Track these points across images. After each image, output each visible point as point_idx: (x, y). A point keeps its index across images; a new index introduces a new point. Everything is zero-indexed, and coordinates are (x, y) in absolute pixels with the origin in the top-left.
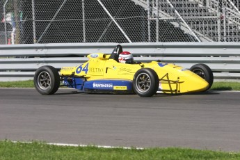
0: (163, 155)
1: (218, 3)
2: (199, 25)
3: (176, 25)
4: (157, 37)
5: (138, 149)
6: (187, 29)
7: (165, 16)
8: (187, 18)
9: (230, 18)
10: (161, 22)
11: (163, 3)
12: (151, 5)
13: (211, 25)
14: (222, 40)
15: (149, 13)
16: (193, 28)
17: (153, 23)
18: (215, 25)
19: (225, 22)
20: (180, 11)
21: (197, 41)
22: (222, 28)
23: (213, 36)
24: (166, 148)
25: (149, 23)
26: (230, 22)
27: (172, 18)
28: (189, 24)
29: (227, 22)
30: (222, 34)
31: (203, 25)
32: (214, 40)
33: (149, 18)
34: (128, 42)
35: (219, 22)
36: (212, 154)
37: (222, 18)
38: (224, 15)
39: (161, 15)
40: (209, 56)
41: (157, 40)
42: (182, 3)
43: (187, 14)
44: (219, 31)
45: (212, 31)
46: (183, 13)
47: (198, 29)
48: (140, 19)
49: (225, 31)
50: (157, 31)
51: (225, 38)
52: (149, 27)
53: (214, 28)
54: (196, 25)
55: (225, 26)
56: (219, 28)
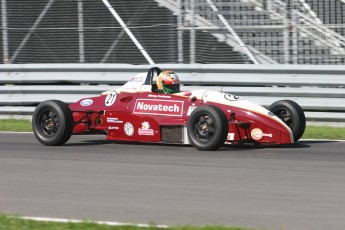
1: (285, 4)
2: (256, 39)
3: (221, 37)
4: (192, 56)
6: (238, 44)
7: (204, 25)
8: (239, 27)
9: (303, 28)
10: (199, 33)
11: (202, 4)
12: (183, 8)
13: (275, 39)
14: (291, 62)
15: (179, 19)
16: (247, 43)
17: (186, 34)
18: (280, 39)
19: (294, 35)
20: (227, 17)
21: (252, 62)
22: (291, 44)
23: (277, 55)
25: (180, 35)
26: (303, 35)
27: (216, 27)
28: (241, 36)
29: (298, 35)
30: (291, 52)
31: (263, 39)
32: (279, 61)
33: (181, 27)
34: (147, 63)
35: (286, 34)
37: (290, 28)
38: (293, 23)
39: (198, 23)
40: (270, 85)
41: (192, 62)
42: (230, 4)
43: (238, 21)
44: (286, 48)
45: (275, 48)
46: (232, 20)
47: (254, 45)
48: (165, 29)
49: (295, 47)
50: (192, 47)
51: (295, 58)
52: (180, 41)
53: (278, 43)
54: (251, 39)
55: (295, 41)
56: (286, 43)
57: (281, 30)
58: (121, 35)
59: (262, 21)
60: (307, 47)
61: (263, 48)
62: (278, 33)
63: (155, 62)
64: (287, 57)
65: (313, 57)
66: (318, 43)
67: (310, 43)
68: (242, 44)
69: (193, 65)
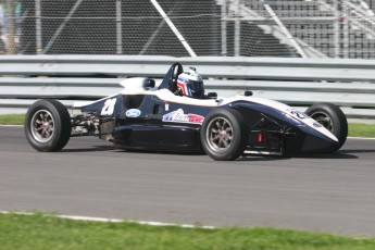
0: (246, 238)
2: (305, 31)
3: (267, 29)
4: (237, 49)
5: (205, 227)
6: (285, 37)
7: (249, 15)
8: (286, 18)
9: (354, 21)
10: (244, 24)
13: (325, 31)
14: (342, 56)
15: (223, 9)
16: (295, 36)
17: (231, 25)
18: (330, 31)
19: (346, 27)
20: (274, 8)
21: (300, 56)
22: (342, 36)
23: (326, 48)
24: (252, 228)
25: (224, 26)
26: (354, 28)
27: (262, 18)
28: (288, 27)
29: (350, 28)
30: (342, 46)
31: (312, 31)
32: (328, 55)
33: (225, 18)
34: (188, 55)
35: (336, 26)
36: (326, 238)
37: (342, 20)
38: (345, 15)
39: (243, 14)
40: (319, 80)
41: (237, 54)
43: (285, 12)
44: (336, 41)
45: (325, 41)
46: (280, 11)
47: (302, 37)
48: (208, 19)
49: (346, 40)
50: (237, 39)
51: (346, 52)
52: (224, 33)
53: (328, 36)
54: (299, 31)
55: (346, 33)
56: (337, 35)
57: (331, 21)
58: (161, 26)
59: (311, 12)
60: (359, 40)
61: (312, 40)
62: (328, 25)
63: (198, 55)
64: (337, 50)
65: (365, 51)
66: (370, 37)
67: (362, 36)
68: (290, 36)
69: (237, 58)
